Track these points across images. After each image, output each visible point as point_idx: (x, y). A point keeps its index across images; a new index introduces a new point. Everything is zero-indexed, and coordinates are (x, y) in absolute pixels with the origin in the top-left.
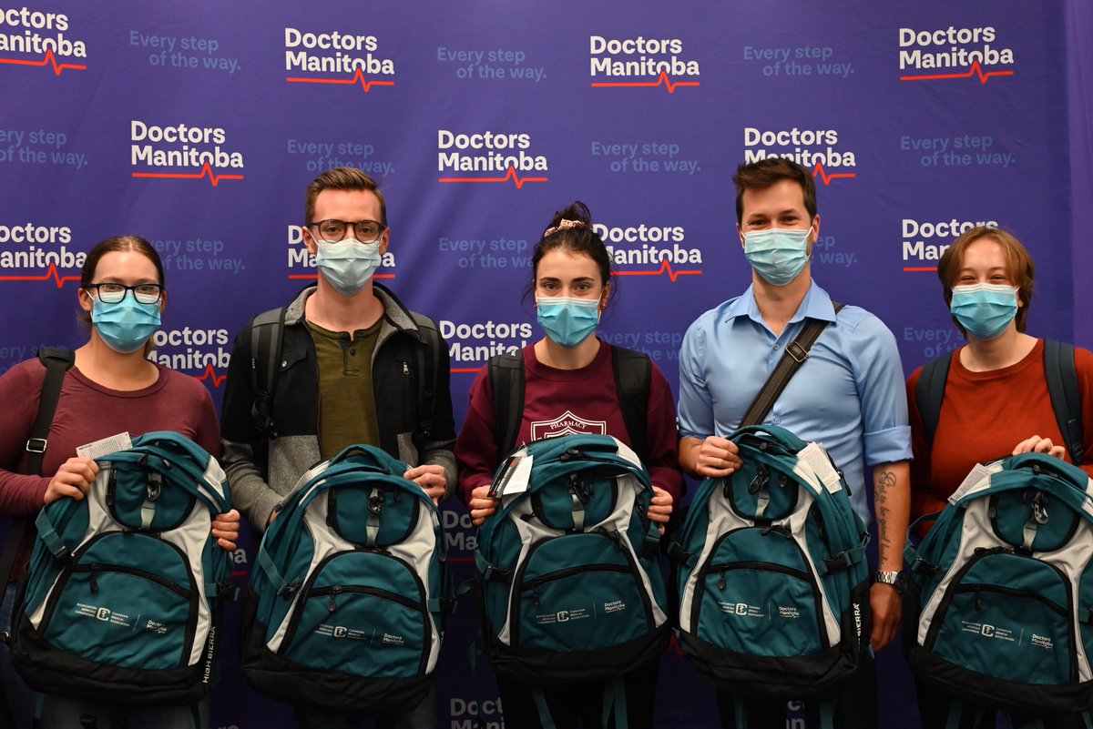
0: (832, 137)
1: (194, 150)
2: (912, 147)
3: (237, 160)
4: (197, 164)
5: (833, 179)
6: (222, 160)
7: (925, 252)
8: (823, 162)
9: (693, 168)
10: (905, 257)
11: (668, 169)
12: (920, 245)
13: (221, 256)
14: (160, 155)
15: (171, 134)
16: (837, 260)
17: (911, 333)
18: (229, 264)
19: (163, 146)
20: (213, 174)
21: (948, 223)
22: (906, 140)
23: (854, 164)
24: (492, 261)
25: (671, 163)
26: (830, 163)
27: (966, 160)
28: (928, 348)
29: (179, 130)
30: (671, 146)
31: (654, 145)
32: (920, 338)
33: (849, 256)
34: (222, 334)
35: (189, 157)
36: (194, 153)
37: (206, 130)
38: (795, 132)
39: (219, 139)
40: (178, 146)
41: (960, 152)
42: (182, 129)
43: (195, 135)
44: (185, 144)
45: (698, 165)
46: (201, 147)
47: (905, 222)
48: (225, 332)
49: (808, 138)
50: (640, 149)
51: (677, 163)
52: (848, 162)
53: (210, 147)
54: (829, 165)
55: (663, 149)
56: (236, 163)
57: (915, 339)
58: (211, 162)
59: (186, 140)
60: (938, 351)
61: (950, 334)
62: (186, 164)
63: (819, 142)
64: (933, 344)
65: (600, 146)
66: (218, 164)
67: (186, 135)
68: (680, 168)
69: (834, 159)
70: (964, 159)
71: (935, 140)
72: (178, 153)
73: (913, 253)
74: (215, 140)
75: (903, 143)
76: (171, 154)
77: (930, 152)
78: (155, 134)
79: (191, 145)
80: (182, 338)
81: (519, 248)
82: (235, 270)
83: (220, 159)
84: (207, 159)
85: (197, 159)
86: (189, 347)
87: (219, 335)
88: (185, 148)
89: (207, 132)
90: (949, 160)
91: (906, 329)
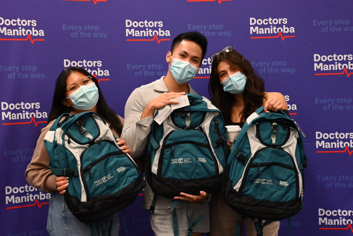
0: (285, 21)
1: (23, 29)
2: (317, 24)
3: (42, 33)
4: (25, 35)
5: (285, 38)
6: (35, 33)
7: (323, 67)
8: (282, 31)
9: (229, 35)
10: (315, 70)
11: (219, 35)
12: (321, 64)
13: (36, 72)
14: (9, 31)
15: (14, 23)
16: (288, 71)
17: (318, 101)
18: (39, 76)
19: (11, 27)
20: (32, 39)
21: (333, 55)
22: (315, 22)
23: (294, 32)
24: (148, 73)
25: (220, 32)
26: (285, 32)
27: (339, 29)
28: (325, 107)
29: (17, 20)
30: (220, 26)
31: (213, 25)
32: (321, 102)
33: (293, 70)
34: (38, 104)
35: (22, 32)
36: (23, 30)
37: (28, 21)
38: (270, 19)
39: (34, 24)
40: (17, 27)
41: (337, 26)
42: (18, 20)
43: (24, 23)
44: (20, 26)
45: (231, 33)
46: (26, 28)
47: (315, 55)
48: (39, 104)
49: (275, 21)
50: (208, 27)
51: (223, 32)
52: (292, 31)
53: (30, 28)
54: (284, 32)
55: (217, 27)
56: (41, 34)
57: (320, 103)
58: (31, 34)
59: (20, 25)
60: (329, 108)
61: (333, 101)
62: (20, 35)
63: (280, 23)
64: (327, 105)
65: (191, 26)
66: (34, 34)
67: (20, 23)
68: (224, 34)
69: (286, 30)
70: (338, 29)
71: (327, 22)
72: (17, 30)
73: (318, 68)
74: (32, 25)
75: (314, 23)
76: (14, 31)
77: (325, 26)
78: (8, 22)
79: (22, 27)
80: (20, 106)
81: (160, 68)
82: (42, 78)
83: (34, 33)
84: (29, 32)
85: (25, 33)
86: (24, 110)
87: (36, 105)
88: (20, 28)
89: (29, 21)
90: (333, 30)
91: (316, 99)
